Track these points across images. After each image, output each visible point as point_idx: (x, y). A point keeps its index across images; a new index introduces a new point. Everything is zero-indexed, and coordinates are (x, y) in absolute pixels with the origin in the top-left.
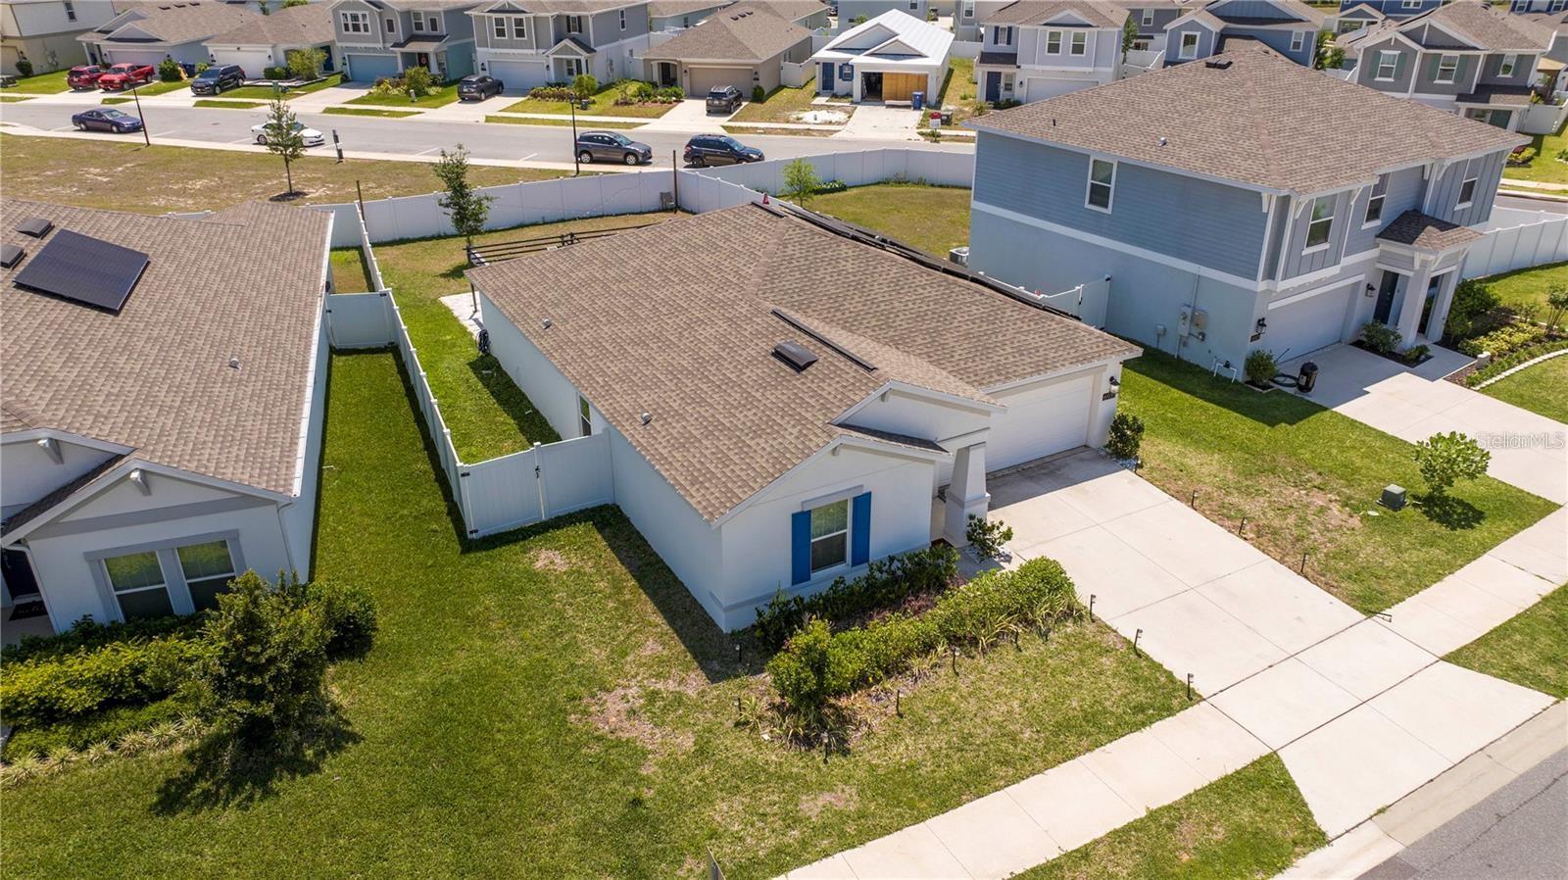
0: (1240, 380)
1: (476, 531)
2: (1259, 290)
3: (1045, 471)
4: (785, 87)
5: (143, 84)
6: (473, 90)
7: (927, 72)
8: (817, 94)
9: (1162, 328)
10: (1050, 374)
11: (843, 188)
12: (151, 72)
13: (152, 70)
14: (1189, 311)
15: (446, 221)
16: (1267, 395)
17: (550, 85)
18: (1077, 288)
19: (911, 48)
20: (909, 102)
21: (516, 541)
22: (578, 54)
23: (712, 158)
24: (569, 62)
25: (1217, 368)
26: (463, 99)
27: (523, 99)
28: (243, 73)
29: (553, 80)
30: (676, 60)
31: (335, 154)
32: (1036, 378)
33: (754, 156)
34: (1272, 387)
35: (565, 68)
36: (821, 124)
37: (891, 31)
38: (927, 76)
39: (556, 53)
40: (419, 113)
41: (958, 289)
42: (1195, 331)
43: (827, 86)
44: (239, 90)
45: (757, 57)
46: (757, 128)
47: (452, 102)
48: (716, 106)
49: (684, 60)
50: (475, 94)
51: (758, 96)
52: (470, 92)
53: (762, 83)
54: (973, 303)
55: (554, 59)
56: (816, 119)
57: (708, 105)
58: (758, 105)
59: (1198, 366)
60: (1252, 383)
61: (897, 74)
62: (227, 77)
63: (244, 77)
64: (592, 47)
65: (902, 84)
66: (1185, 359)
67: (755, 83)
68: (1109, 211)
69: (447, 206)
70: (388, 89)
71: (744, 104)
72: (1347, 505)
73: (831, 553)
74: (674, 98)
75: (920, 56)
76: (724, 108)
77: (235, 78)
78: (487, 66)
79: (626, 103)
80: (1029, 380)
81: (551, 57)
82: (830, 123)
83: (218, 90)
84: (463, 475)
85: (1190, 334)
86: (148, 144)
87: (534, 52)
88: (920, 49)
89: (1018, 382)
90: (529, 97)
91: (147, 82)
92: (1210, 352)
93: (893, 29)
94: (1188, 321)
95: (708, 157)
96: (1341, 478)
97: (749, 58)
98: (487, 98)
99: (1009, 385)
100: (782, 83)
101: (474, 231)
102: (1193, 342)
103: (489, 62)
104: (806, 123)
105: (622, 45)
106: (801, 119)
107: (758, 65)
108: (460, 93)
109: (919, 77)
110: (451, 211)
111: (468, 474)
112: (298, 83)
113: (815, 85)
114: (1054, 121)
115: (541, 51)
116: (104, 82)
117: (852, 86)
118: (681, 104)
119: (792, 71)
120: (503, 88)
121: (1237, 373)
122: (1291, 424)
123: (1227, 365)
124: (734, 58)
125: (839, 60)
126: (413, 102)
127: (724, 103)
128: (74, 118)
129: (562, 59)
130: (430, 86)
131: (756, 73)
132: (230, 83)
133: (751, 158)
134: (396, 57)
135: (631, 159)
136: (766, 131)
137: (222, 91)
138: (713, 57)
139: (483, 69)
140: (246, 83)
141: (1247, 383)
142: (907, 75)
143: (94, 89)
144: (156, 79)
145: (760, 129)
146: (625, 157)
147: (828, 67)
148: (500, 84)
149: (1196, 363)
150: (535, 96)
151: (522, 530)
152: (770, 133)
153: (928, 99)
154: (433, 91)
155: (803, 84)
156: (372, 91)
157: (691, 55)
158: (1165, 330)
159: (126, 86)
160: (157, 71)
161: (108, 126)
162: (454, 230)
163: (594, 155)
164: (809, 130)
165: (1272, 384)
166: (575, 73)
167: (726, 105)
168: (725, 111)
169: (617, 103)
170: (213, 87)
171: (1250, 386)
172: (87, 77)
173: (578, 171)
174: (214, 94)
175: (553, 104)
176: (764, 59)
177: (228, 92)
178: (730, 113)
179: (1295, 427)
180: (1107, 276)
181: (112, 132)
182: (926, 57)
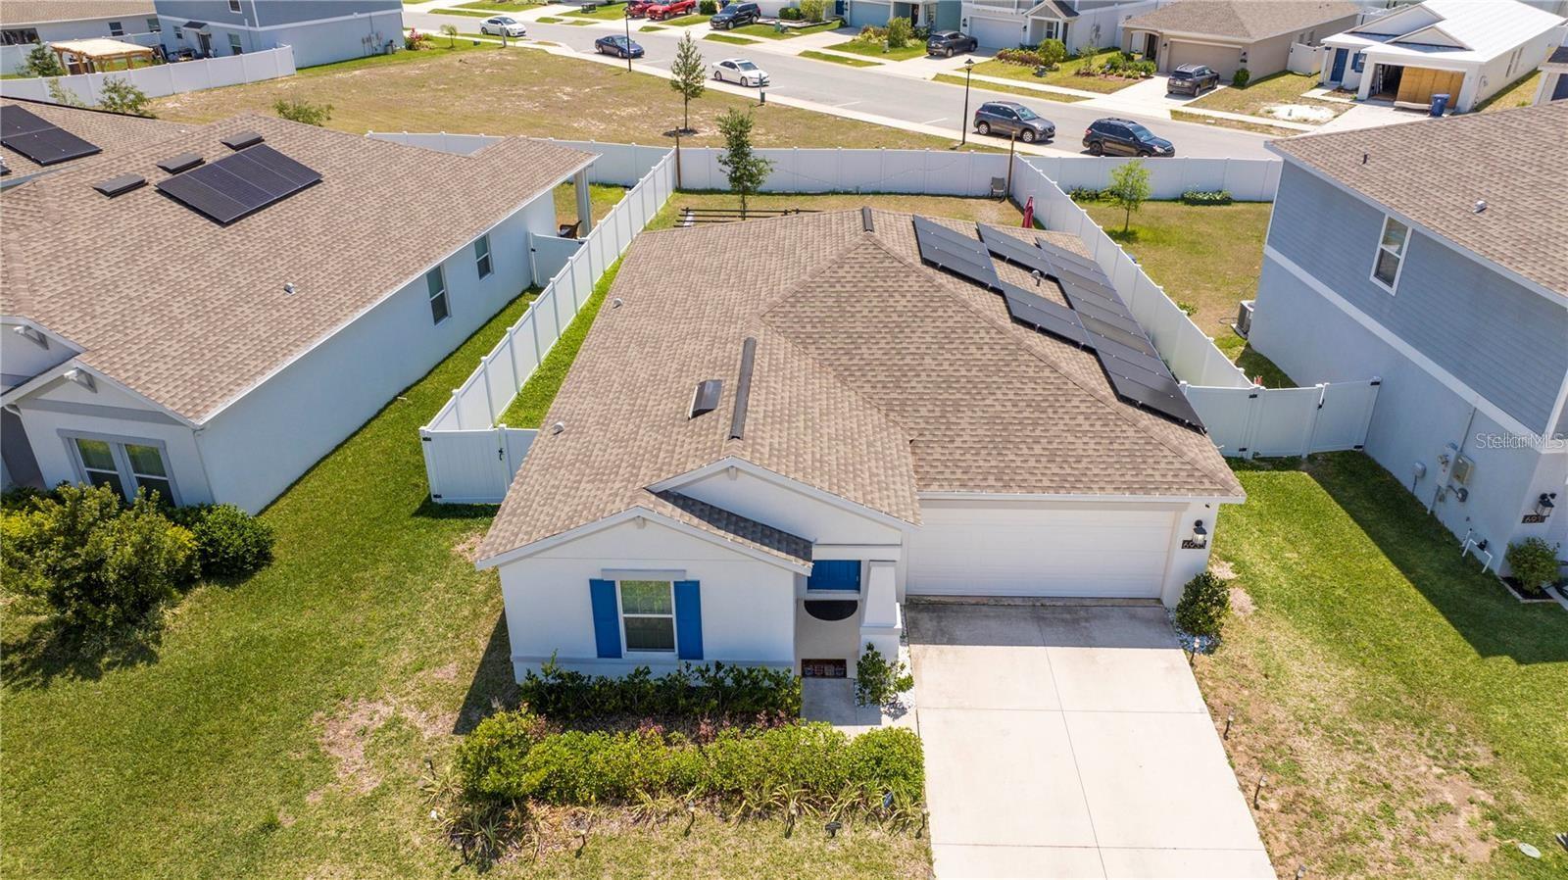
0: (1497, 572)
1: (440, 497)
2: (1543, 452)
3: (1068, 616)
4: (1292, 73)
5: (683, 15)
6: (940, 46)
7: (1464, 70)
8: (1320, 85)
9: (1419, 466)
10: (1074, 496)
11: (1227, 201)
12: (692, 6)
13: (694, 4)
14: (1452, 455)
15: (721, 178)
16: (1525, 608)
17: (1023, 47)
18: (1319, 386)
19: (1451, 38)
20: (1425, 106)
21: (463, 516)
22: (1056, 16)
23: (1113, 145)
24: (1050, 25)
25: (1469, 543)
26: (932, 54)
27: (991, 59)
28: (759, 12)
29: (1028, 42)
30: (1156, 31)
31: (759, 97)
32: (1051, 496)
33: (1159, 150)
34: (1550, 597)
35: (1045, 30)
36: (1293, 121)
37: (1435, 15)
38: (1464, 74)
39: (1035, 14)
40: (880, 64)
41: (1026, 357)
42: (1457, 485)
43: (1337, 74)
44: (750, 27)
45: (1249, 36)
46: (1209, 117)
47: (919, 55)
48: (1178, 87)
49: (1166, 32)
50: (941, 50)
51: (1240, 81)
52: (936, 47)
53: (1249, 66)
54: (1033, 380)
55: (1033, 20)
56: (1290, 115)
57: (1169, 85)
58: (1236, 91)
59: (1451, 534)
60: (1514, 582)
61: (1423, 69)
62: (742, 13)
63: (759, 15)
64: (1076, 10)
65: (1426, 83)
66: (1440, 518)
67: (1242, 65)
68: (1392, 291)
69: (725, 163)
70: (870, 37)
71: (1220, 87)
72: (1494, 819)
73: (649, 637)
74: (1143, 74)
75: (1461, 48)
76: (1187, 91)
77: (750, 15)
78: (968, 23)
79: (1088, 74)
80: (1038, 496)
81: (1031, 17)
82: (1305, 121)
83: (731, 25)
84: (425, 439)
85: (1450, 487)
86: (630, 70)
87: (1014, 11)
88: (1464, 40)
89: (1019, 495)
90: (995, 58)
91: (687, 14)
92: (1468, 519)
93: (1437, 12)
94: (1449, 470)
95: (1107, 144)
96: (1529, 774)
97: (1240, 36)
98: (954, 55)
99: (1004, 495)
100: (1288, 69)
101: (745, 192)
102: (1452, 499)
103: (971, 18)
104: (1275, 118)
105: (1117, 11)
106: (1272, 112)
107: (1248, 45)
108: (929, 48)
109: (1453, 75)
110: (728, 169)
111: (430, 440)
112: (804, 24)
113: (1325, 76)
114: (1366, 156)
115: (1021, 10)
116: (650, 11)
117: (1360, 79)
118: (1149, 80)
119: (1302, 55)
120: (976, 46)
121: (1495, 561)
122: (1520, 662)
123: (1482, 546)
124: (1223, 34)
125: (1355, 46)
126: (884, 52)
127: (1186, 84)
128: (597, 41)
129: (1043, 21)
130: (910, 38)
131: (1245, 54)
132: (744, 20)
133: (1155, 151)
134: (889, 6)
135: (1028, 136)
136: (1219, 122)
137: (735, 26)
138: (1199, 31)
139: (965, 25)
140: (760, 20)
141: (1508, 580)
142: (1437, 71)
143: (644, 17)
144: (696, 11)
145: (1213, 118)
146: (1023, 132)
147: (1341, 54)
148: (974, 42)
149: (1451, 529)
150: (1000, 57)
151: (470, 507)
152: (1221, 125)
153: (1458, 104)
154: (910, 43)
155: (1313, 72)
156: (856, 38)
157: (1174, 27)
158: (1424, 472)
159: (666, 17)
160: (697, 5)
161: (616, 51)
162: (728, 186)
163: (992, 127)
164: (1271, 126)
165: (1552, 591)
166: (1054, 37)
167: (1189, 87)
168: (1187, 94)
169: (1078, 73)
170: (727, 22)
171: (1507, 586)
172: (640, 6)
173: (964, 142)
174: (727, 29)
175: (1016, 67)
176: (1258, 39)
177: (740, 28)
178: (1193, 96)
179: (1523, 668)
180: (1376, 379)
181: (616, 56)
182: (1470, 50)
